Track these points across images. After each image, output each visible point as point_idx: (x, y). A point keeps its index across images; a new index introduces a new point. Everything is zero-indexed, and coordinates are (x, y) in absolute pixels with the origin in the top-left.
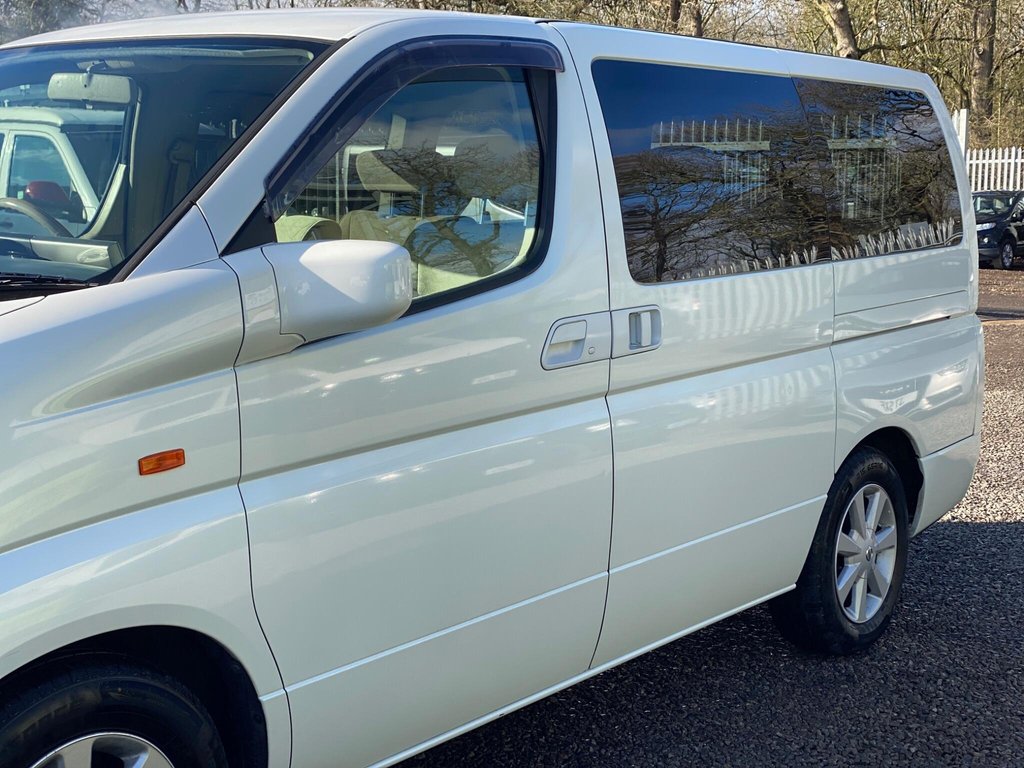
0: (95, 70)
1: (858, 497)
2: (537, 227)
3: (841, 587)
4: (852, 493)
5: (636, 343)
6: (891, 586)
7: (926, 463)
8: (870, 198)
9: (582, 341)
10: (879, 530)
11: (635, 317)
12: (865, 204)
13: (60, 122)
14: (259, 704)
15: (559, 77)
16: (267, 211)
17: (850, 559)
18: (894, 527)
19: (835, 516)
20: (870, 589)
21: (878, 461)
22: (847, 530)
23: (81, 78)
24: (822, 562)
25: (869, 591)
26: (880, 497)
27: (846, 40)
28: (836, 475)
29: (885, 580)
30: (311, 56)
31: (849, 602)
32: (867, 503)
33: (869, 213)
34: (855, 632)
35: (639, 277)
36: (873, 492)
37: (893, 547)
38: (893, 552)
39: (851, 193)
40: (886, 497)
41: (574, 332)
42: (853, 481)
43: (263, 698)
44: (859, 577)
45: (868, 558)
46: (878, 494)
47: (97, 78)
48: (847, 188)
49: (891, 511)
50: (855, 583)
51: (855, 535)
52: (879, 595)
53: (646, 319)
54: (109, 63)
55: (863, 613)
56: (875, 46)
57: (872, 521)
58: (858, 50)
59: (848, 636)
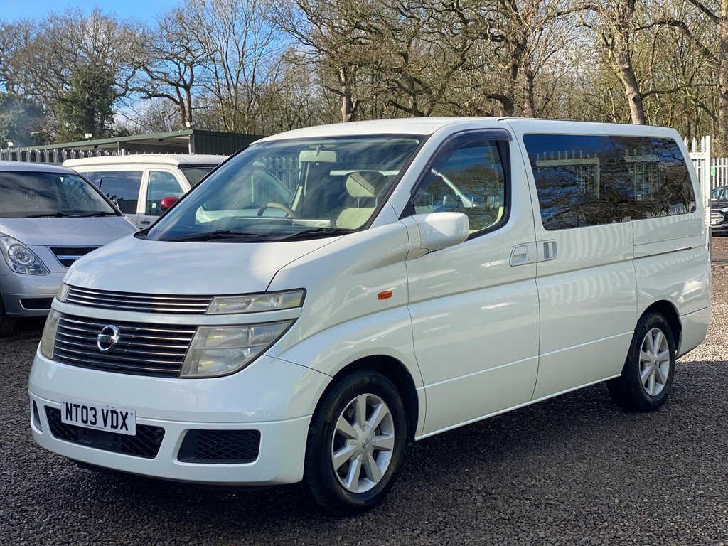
0: (320, 149)
1: (649, 334)
2: (505, 206)
3: (643, 376)
4: (646, 331)
5: (547, 256)
6: (667, 380)
7: (683, 320)
8: (652, 190)
9: (526, 254)
10: (660, 352)
11: (546, 245)
12: (649, 195)
13: (178, 163)
14: (416, 391)
15: (510, 143)
16: (412, 202)
17: (647, 364)
18: (667, 351)
19: (638, 343)
20: (657, 380)
21: (659, 318)
22: (645, 350)
23: (315, 152)
24: (632, 364)
25: (656, 381)
26: (660, 335)
27: (632, 88)
28: (638, 322)
29: (664, 377)
30: (418, 142)
31: (647, 385)
32: (654, 338)
33: (652, 199)
34: (651, 400)
35: (547, 227)
36: (657, 332)
37: (667, 360)
38: (668, 363)
39: (640, 189)
40: (663, 335)
41: (522, 250)
42: (646, 326)
43: (417, 389)
44: (651, 373)
45: (656, 364)
46: (659, 334)
47: (321, 152)
48: (637, 186)
49: (666, 342)
50: (649, 376)
51: (649, 352)
52: (662, 384)
53: (550, 245)
54: (325, 146)
55: (654, 391)
56: (652, 92)
57: (657, 347)
58: (641, 94)
59: (647, 402)
